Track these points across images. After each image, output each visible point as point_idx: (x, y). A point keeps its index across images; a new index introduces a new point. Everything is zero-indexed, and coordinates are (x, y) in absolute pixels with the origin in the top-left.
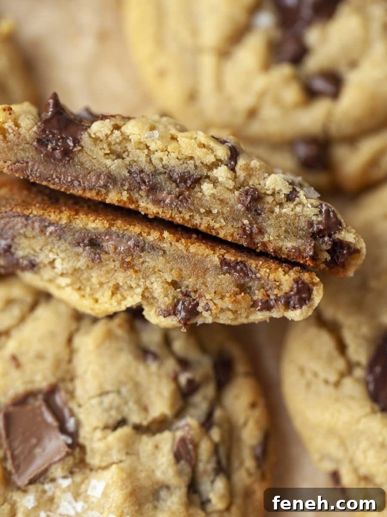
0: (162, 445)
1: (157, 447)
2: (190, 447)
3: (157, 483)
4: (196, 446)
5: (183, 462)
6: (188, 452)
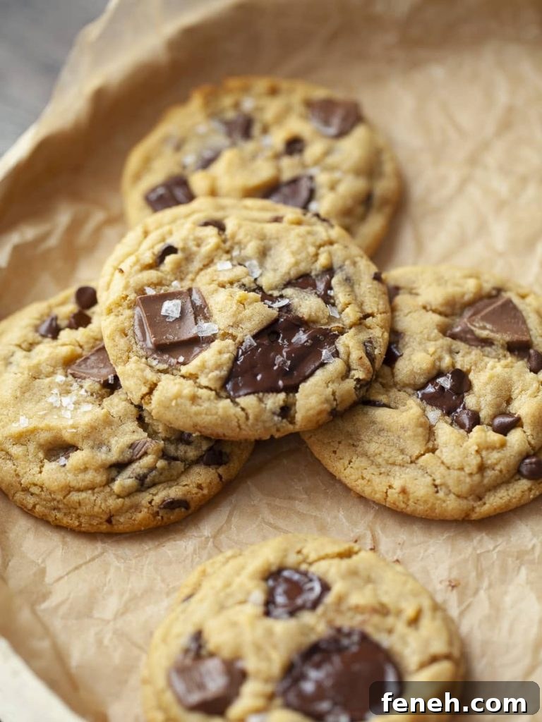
0: (136, 434)
1: (133, 432)
2: (143, 450)
3: (109, 442)
4: (145, 454)
5: (131, 452)
6: (140, 450)
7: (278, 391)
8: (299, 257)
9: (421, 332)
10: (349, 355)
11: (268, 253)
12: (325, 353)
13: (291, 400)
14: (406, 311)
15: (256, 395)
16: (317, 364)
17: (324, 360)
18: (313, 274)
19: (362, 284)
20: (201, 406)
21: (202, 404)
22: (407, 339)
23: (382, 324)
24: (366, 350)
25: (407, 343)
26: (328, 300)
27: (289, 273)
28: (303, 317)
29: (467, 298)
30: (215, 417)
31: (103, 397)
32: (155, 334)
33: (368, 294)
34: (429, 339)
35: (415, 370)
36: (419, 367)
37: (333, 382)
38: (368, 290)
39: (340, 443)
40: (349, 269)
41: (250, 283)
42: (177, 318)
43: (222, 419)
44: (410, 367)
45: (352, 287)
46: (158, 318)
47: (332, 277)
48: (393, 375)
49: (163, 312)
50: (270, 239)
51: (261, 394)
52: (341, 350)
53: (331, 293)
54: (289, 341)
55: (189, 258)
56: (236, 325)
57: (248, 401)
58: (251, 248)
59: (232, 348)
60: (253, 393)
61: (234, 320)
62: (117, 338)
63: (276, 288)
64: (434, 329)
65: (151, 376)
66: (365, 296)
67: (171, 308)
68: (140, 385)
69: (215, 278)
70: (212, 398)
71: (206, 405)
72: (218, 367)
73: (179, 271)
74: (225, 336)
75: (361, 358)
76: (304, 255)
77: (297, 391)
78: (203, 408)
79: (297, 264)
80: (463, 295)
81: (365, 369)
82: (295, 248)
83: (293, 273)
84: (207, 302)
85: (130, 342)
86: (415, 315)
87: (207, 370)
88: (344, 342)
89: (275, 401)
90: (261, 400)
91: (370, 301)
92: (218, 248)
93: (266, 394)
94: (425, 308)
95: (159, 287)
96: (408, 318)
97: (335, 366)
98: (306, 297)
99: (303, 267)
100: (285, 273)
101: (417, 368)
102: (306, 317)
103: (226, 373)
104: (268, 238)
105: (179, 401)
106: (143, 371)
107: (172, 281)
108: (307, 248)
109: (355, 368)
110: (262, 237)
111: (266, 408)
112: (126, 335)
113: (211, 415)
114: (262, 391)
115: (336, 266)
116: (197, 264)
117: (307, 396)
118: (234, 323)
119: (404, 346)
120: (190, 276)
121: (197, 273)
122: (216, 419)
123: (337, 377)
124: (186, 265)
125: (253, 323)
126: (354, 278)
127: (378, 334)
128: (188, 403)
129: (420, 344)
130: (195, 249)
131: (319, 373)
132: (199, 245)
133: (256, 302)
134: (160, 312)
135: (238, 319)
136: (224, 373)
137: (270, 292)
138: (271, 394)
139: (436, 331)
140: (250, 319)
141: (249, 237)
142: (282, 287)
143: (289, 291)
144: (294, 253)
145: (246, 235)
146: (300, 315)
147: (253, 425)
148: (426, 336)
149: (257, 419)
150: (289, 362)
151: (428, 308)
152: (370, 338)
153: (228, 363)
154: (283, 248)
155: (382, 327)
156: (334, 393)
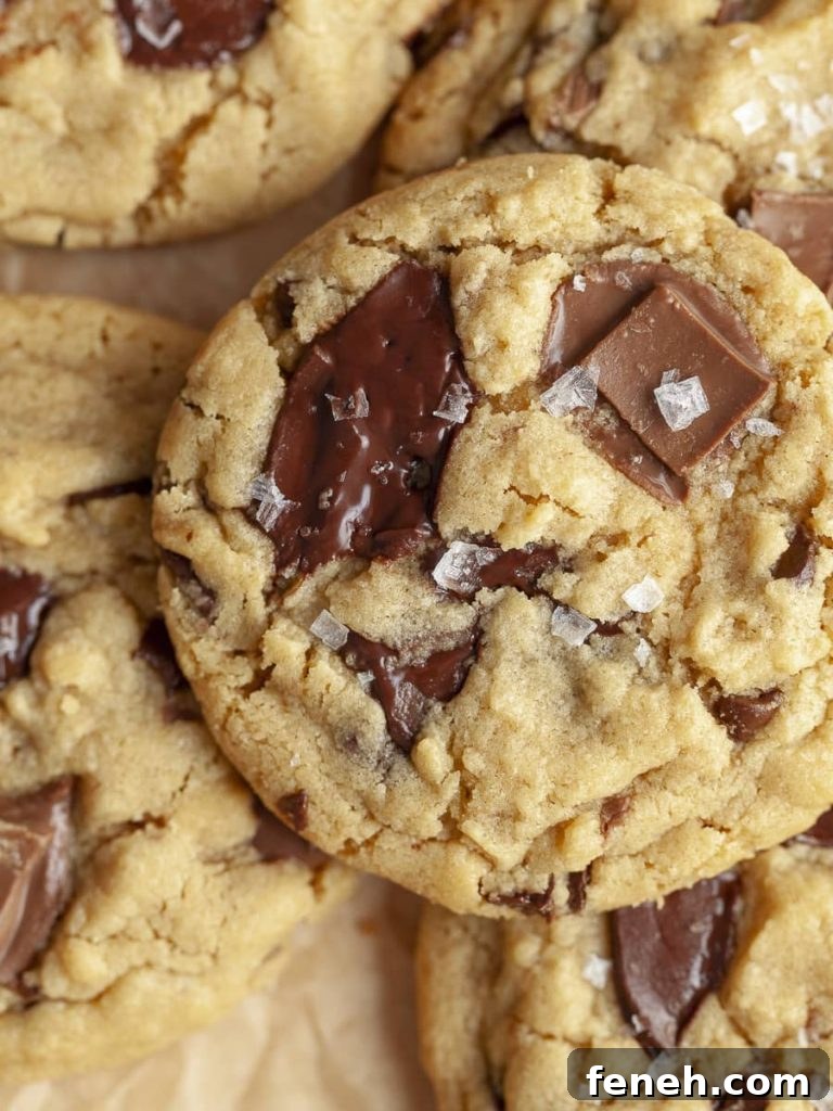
0: (610, 123)
1: (617, 126)
2: (567, 92)
3: (654, 72)
4: (558, 91)
5: (594, 78)
6: (575, 88)
7: (322, 338)
8: (491, 724)
9: (122, 743)
10: (226, 535)
11: (573, 701)
12: (277, 499)
13: (285, 340)
14: (193, 784)
15: (361, 294)
16: (276, 458)
17: (268, 477)
18: (438, 708)
19: (316, 758)
20: (468, 199)
21: (466, 205)
22: (151, 711)
23: (212, 685)
24: (199, 582)
25: (145, 701)
26: (360, 651)
27: (490, 670)
28: (382, 562)
29: (79, 915)
30: (422, 195)
31: (740, 178)
32: (679, 316)
33: (284, 735)
34: (95, 735)
35: (78, 631)
36: (74, 642)
37: (216, 438)
38: (289, 747)
39: (156, 371)
40: (366, 778)
41: (556, 580)
42: (659, 385)
43: (406, 200)
44: (93, 629)
45: (330, 730)
46: (699, 364)
47: (391, 726)
48: (129, 600)
49: (694, 383)
50: (590, 737)
51: (352, 302)
52: (247, 534)
53: (365, 678)
54: (375, 481)
55: (740, 576)
56: (511, 435)
57: (369, 268)
58: (615, 683)
59: (481, 372)
60: (369, 294)
61: (521, 445)
62: (759, 270)
63: (494, 610)
64: (99, 770)
65: (624, 214)
66: (287, 727)
67: (685, 401)
68: (639, 187)
69: (642, 552)
70: (451, 228)
71: (455, 206)
72: (479, 303)
73: (738, 531)
74: (519, 400)
75: (189, 537)
76: (484, 739)
77: (281, 364)
78: (461, 196)
79: (485, 706)
80: (91, 914)
81: (170, 522)
82: (515, 744)
83: (480, 675)
84: (620, 475)
85: (727, 279)
86: (168, 785)
87: (500, 282)
88: (252, 555)
89: (316, 309)
90: (346, 291)
91: (268, 720)
92: (689, 639)
93: (341, 311)
94: (160, 822)
95: (754, 455)
96: (180, 765)
97: (237, 482)
98: (408, 624)
99: (468, 705)
100: (497, 664)
101: (77, 638)
102: (376, 567)
103: (457, 302)
104: (597, 739)
105: (521, 182)
106: (651, 219)
107: (738, 493)
108: (488, 760)
109: (193, 512)
110: (607, 731)
111: (324, 280)
112: (746, 290)
113: (435, 196)
114: (354, 309)
115: (400, 763)
116: (714, 571)
117: (249, 364)
118: (516, 439)
119: (149, 694)
120: (709, 534)
121: (698, 553)
122: (416, 193)
123: (213, 456)
124: (735, 557)
125: (473, 462)
126: (341, 758)
127: (203, 652)
128: (495, 187)
129: (111, 713)
130: (739, 606)
131: (261, 440)
132: (740, 623)
133: (502, 526)
134: (703, 383)
135: (512, 455)
136: (460, 298)
137: (500, 591)
138: (332, 319)
139: (92, 766)
140: (485, 469)
141: (635, 705)
142: (482, 624)
143: (459, 619)
144: (510, 726)
145: (645, 710)
146: (391, 566)
147: (333, 233)
148: (106, 738)
149: (330, 246)
150: (337, 416)
151: (150, 827)
152: (213, 623)
153: (466, 328)
154: (545, 729)
155: (208, 677)
156: (198, 411)
